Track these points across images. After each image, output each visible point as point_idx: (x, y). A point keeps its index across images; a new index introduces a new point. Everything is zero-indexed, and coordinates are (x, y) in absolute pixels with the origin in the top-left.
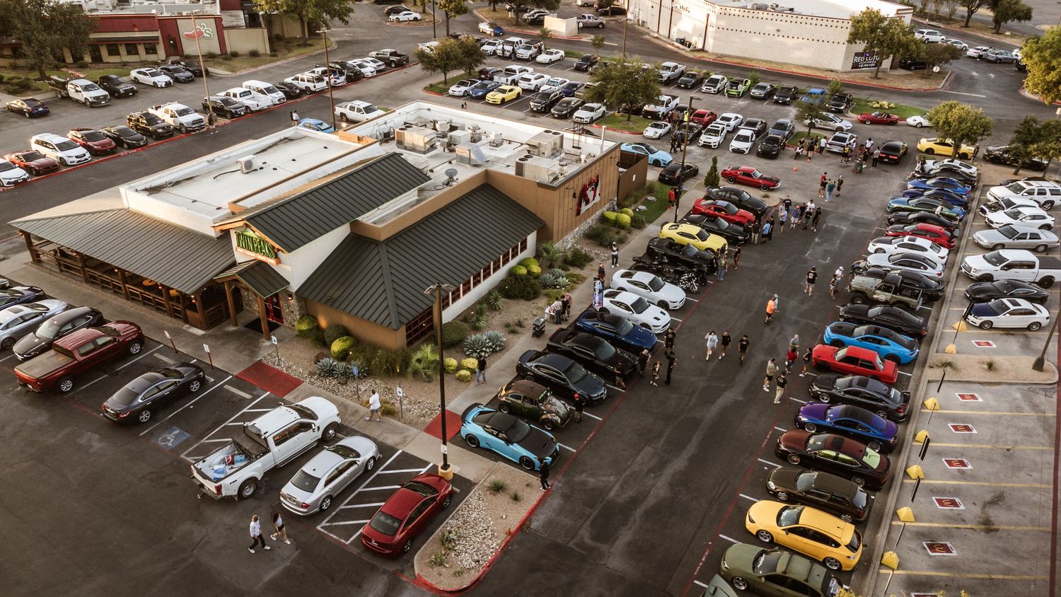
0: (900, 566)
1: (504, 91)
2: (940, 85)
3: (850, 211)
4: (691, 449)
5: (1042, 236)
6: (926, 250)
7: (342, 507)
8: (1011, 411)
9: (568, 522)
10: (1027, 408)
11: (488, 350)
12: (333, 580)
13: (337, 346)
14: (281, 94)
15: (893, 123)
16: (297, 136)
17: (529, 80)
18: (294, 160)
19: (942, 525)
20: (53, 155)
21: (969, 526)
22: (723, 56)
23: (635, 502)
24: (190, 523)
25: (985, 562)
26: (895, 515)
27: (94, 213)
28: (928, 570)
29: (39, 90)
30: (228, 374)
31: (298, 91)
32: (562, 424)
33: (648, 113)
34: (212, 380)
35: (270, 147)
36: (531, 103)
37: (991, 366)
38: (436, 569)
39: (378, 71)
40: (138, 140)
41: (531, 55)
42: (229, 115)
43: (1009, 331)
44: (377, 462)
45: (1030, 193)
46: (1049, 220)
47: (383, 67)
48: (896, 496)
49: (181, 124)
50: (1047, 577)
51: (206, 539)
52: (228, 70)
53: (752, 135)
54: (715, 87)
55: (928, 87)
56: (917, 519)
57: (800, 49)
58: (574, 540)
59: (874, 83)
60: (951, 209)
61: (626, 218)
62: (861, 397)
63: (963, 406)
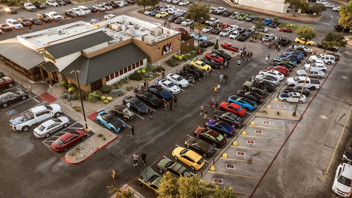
0: (214, 171)
1: (161, 14)
2: (316, 20)
3: (260, 60)
4: (168, 130)
5: (319, 73)
6: (276, 75)
7: (53, 137)
8: (278, 128)
9: (118, 148)
10: (284, 127)
11: (117, 95)
12: (40, 157)
13: (70, 90)
14: (90, 11)
15: (291, 32)
16: (82, 24)
17: (171, 11)
18: (76, 31)
19: (235, 160)
20: (11, 26)
21: (244, 161)
22: (244, 6)
23: (142, 144)
24: (6, 137)
25: (242, 172)
26: (222, 155)
27: (10, 43)
28: (223, 172)
29: (17, 5)
30: (36, 95)
31: (96, 10)
32: (130, 119)
33: (207, 24)
34: (30, 96)
35: (71, 27)
36: (169, 18)
37: (278, 113)
38: (71, 157)
39: (124, 5)
40: (39, 23)
41: (177, 2)
42: (71, 17)
43: (292, 103)
44: (68, 125)
45: (323, 58)
46: (325, 68)
47: (127, 4)
48: (225, 150)
49: (54, 18)
50: (260, 178)
51: (8, 142)
52: (78, 2)
53: (238, 33)
54: (234, 16)
55: (311, 20)
56: (228, 157)
57: (269, 5)
58: (118, 153)
59: (293, 18)
60: (292, 62)
61: (181, 57)
62: (228, 119)
63: (263, 125)
